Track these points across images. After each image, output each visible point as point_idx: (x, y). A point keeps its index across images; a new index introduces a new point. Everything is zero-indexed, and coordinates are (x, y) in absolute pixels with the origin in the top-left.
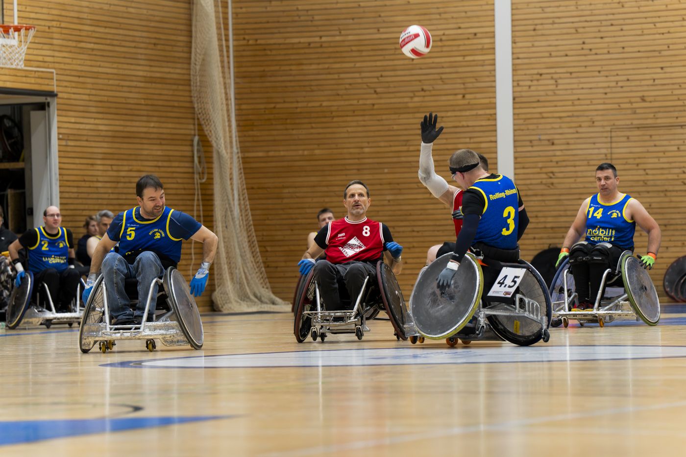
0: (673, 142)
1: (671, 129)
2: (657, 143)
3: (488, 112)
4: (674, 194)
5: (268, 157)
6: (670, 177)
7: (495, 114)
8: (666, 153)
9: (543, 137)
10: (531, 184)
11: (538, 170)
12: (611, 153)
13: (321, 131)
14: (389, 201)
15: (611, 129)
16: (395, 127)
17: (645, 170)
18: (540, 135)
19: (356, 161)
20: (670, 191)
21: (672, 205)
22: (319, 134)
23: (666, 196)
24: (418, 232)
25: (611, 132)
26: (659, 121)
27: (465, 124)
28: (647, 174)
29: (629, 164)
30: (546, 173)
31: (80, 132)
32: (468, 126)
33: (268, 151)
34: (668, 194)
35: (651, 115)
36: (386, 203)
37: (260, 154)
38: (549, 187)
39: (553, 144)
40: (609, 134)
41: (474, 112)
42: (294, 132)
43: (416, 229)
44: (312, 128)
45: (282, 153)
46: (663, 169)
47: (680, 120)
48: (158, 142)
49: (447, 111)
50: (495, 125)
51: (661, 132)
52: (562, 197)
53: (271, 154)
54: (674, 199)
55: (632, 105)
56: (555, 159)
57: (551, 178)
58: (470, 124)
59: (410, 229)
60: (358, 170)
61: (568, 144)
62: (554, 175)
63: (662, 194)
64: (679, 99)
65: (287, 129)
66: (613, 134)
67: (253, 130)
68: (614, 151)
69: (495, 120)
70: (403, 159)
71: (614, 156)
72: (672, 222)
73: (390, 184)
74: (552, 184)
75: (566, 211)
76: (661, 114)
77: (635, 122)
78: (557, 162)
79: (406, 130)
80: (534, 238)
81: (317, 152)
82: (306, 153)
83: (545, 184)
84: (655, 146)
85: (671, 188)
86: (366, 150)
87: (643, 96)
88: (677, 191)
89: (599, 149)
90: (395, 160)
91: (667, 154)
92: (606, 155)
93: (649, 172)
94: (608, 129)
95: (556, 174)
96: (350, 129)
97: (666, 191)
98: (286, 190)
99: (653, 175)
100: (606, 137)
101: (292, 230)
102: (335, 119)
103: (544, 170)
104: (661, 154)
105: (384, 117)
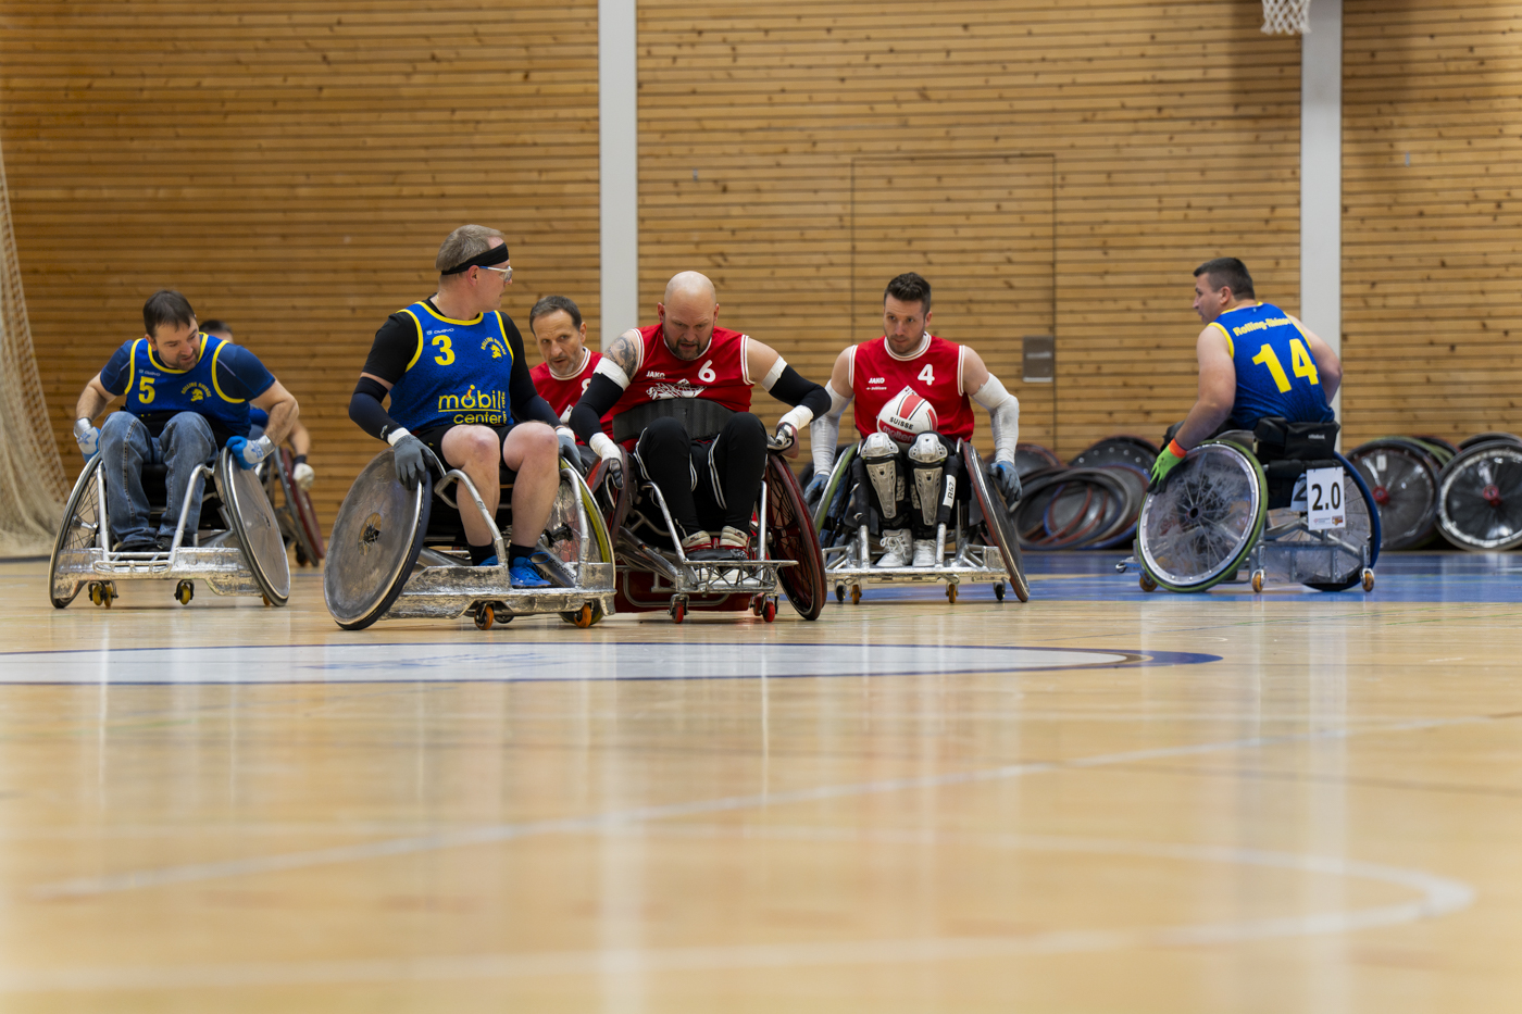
0: (987, 194)
1: (982, 164)
2: (953, 194)
3: (581, 113)
4: (987, 308)
5: (74, 200)
6: (979, 270)
7: (597, 119)
8: (972, 217)
9: (702, 174)
11: (691, 248)
12: (853, 215)
13: (198, 144)
14: (353, 309)
15: (854, 160)
16: (370, 142)
17: (925, 253)
18: (696, 168)
19: (279, 216)
20: (979, 302)
22: (193, 150)
23: (969, 313)
25: (853, 166)
26: (957, 145)
27: (528, 138)
28: (930, 263)
29: (892, 239)
30: (709, 255)
32: (536, 145)
33: (72, 188)
34: (975, 308)
35: (942, 132)
36: (347, 313)
37: (55, 194)
39: (725, 190)
40: (847, 172)
41: (550, 113)
42: (136, 145)
44: (178, 137)
45: (106, 193)
46: (963, 251)
47: (1002, 144)
49: (489, 109)
50: (597, 144)
51: (961, 169)
53: (80, 193)
54: (987, 320)
55: (899, 107)
56: (728, 224)
57: (719, 266)
58: (539, 138)
60: (284, 236)
61: (758, 191)
62: (726, 260)
63: (962, 309)
64: (1001, 98)
65: (117, 138)
66: (858, 171)
67: (37, 138)
68: (860, 209)
69: (597, 131)
70: (387, 215)
71: (859, 221)
73: (356, 270)
76: (961, 129)
77: (906, 146)
78: (733, 231)
79: (394, 148)
81: (188, 192)
82: (162, 193)
84: (948, 200)
85: (979, 295)
86: (303, 192)
87: (925, 89)
88: (993, 302)
89: (825, 203)
90: (369, 216)
91: (975, 220)
92: (841, 217)
93: (933, 257)
94: (847, 159)
95: (730, 258)
96: (265, 143)
97: (970, 301)
98: (116, 279)
99: (942, 264)
100: (842, 178)
102: (231, 119)
103: (705, 249)
104: (960, 220)
105: (344, 117)
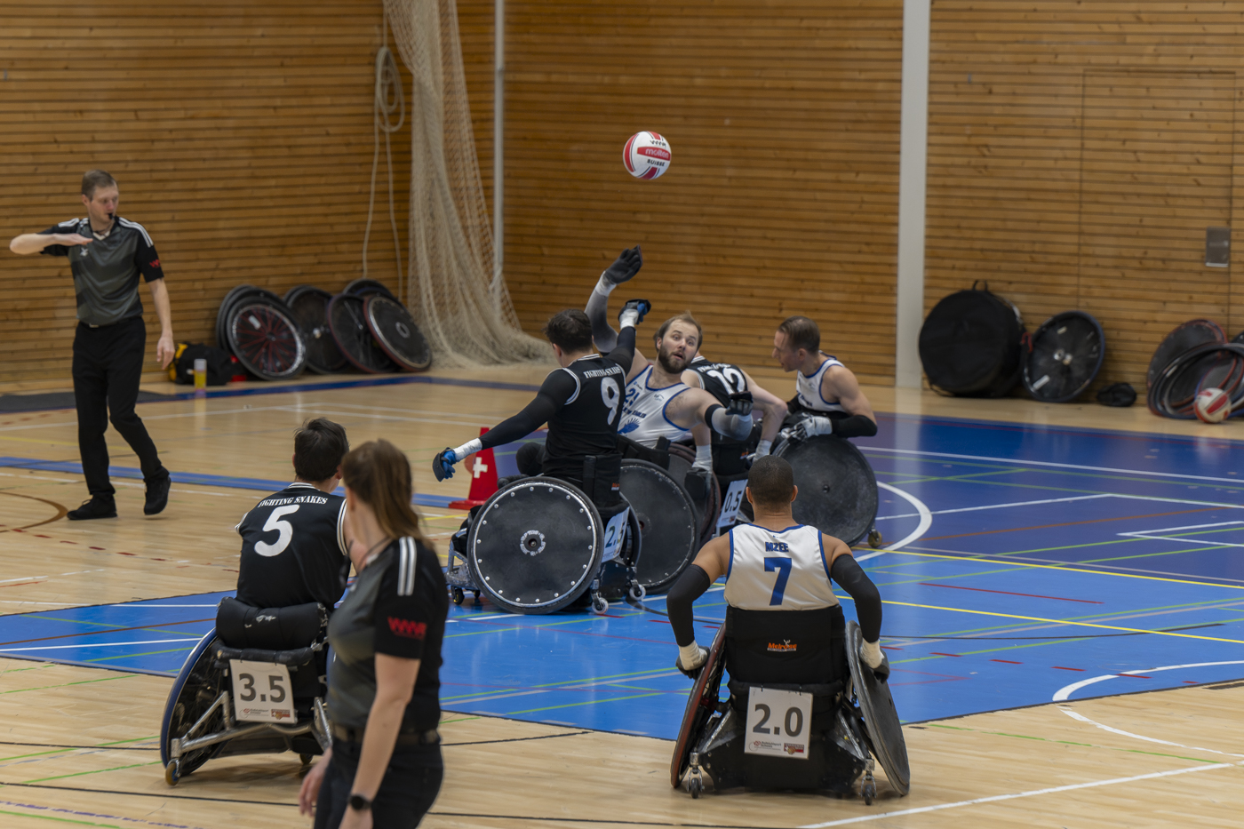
0: (1183, 104)
1: (1181, 78)
2: (1159, 103)
3: (891, 24)
4: (1180, 202)
5: (549, 83)
6: (1176, 169)
7: (901, 29)
8: (1172, 123)
9: (975, 78)
10: (953, 166)
11: (963, 140)
12: (1083, 117)
13: (630, 41)
14: (730, 178)
15: (1085, 70)
16: (745, 43)
17: (1135, 152)
18: (971, 73)
19: (682, 101)
20: (1174, 196)
21: (1177, 223)
22: (627, 46)
23: (1167, 205)
24: (773, 239)
25: (1084, 76)
26: (1162, 60)
27: (852, 43)
28: (1139, 161)
29: (1111, 139)
30: (977, 146)
31: (46, 55)
32: (857, 49)
33: (549, 73)
34: (1171, 201)
35: (1150, 49)
36: (725, 182)
37: (538, 78)
38: (980, 172)
39: (990, 92)
40: (1079, 80)
41: (869, 23)
42: (590, 40)
43: (770, 234)
44: (618, 35)
45: (571, 78)
46: (1164, 152)
47: (1196, 61)
48: (277, 61)
49: (826, 18)
50: (900, 50)
51: (1165, 82)
52: (1001, 194)
53: (554, 78)
54: (1180, 212)
55: (1120, 27)
56: (992, 120)
57: (984, 156)
58: (861, 44)
59: (759, 233)
60: (686, 117)
61: (1014, 94)
62: (989, 151)
63: (1161, 201)
64: (1196, 22)
65: (579, 35)
66: (1088, 81)
67: (528, 33)
68: (1089, 112)
69: (901, 39)
70: (755, 103)
71: (1088, 123)
72: (1174, 254)
73: (733, 147)
74: (986, 167)
75: (1004, 220)
76: (1166, 47)
77: (1124, 60)
78: (996, 127)
79: (760, 48)
80: (953, 268)
81: (624, 80)
82: (607, 80)
83: (975, 167)
84: (1154, 108)
85: (1175, 191)
86: (698, 81)
87: (1139, 12)
88: (1184, 197)
89: (1063, 106)
90: (742, 103)
91: (1174, 125)
92: (1074, 118)
93: (1142, 156)
94: (1080, 70)
95: (992, 149)
96: (674, 41)
97: (1168, 195)
98: (575, 147)
99: (1149, 162)
100: (1076, 86)
101: (582, 220)
102: (653, 22)
103: (975, 140)
104: (1162, 125)
105: (728, 22)
